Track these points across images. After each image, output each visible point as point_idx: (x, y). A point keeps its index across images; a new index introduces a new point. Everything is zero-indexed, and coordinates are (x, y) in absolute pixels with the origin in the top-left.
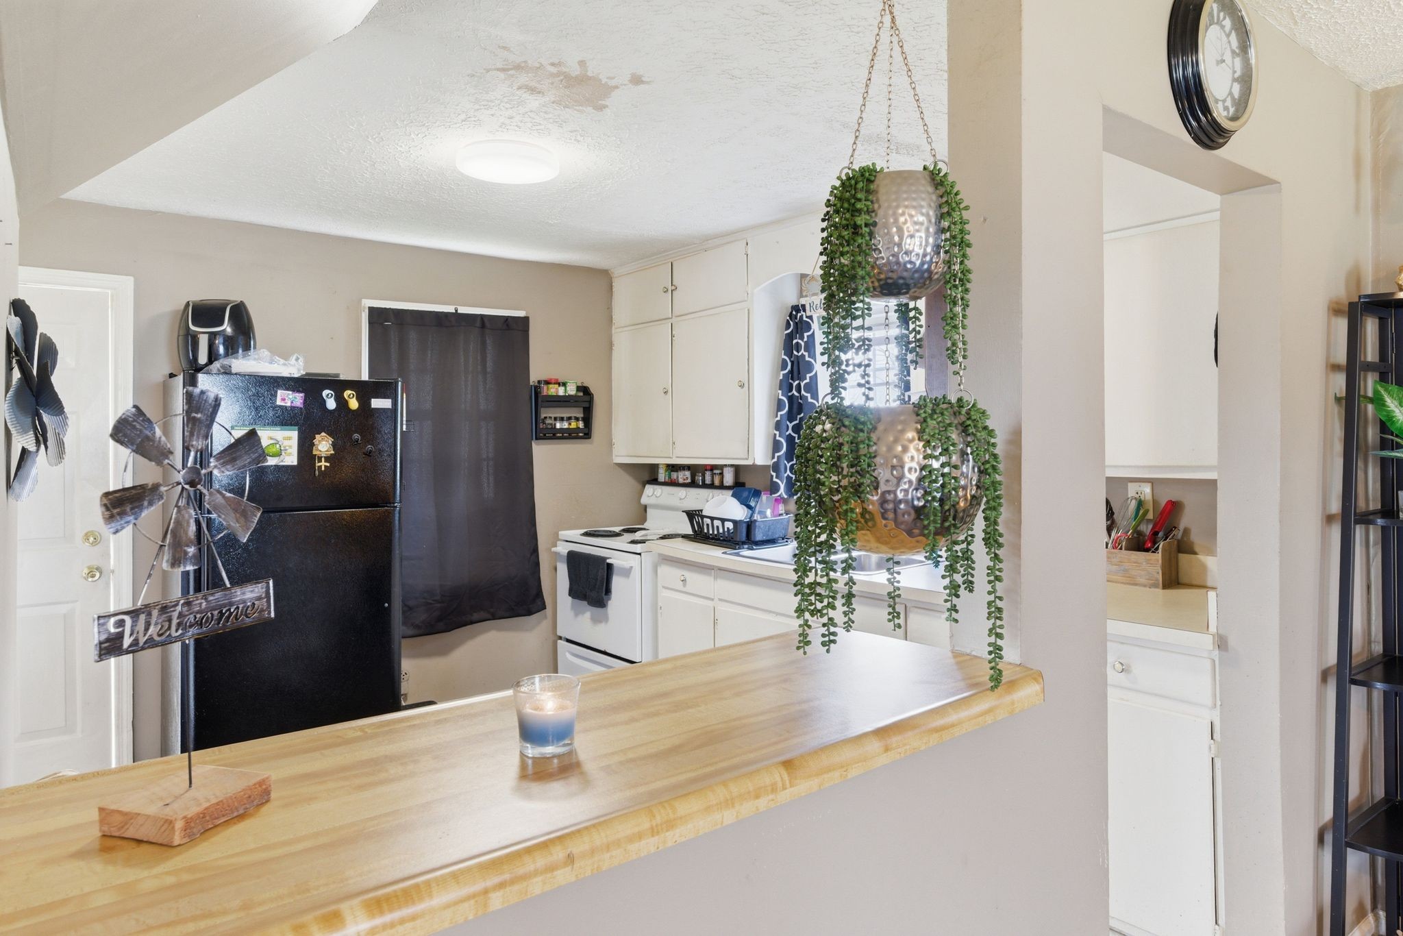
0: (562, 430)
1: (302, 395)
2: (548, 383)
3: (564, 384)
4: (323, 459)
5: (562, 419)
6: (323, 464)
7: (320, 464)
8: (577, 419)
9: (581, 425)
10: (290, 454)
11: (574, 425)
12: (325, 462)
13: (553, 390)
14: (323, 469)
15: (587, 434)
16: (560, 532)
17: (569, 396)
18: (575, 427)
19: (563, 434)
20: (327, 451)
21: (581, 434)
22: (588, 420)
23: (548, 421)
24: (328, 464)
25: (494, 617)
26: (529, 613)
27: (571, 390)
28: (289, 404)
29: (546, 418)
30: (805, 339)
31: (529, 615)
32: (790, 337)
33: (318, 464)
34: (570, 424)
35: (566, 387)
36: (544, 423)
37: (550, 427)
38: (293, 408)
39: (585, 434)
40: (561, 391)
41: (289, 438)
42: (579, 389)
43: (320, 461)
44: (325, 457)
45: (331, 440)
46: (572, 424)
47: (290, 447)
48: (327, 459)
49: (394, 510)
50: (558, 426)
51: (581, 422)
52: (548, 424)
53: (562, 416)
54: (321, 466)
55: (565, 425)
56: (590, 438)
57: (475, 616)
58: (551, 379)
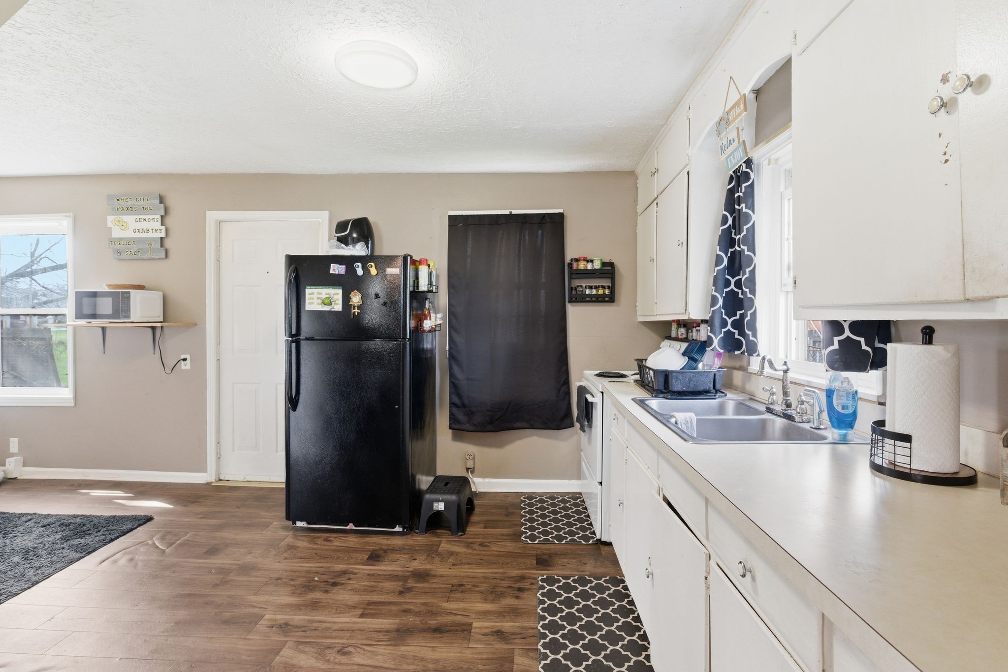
0: (591, 296)
1: (344, 266)
2: (577, 260)
3: (592, 261)
4: (356, 308)
5: (591, 288)
6: (356, 310)
7: (354, 311)
8: (603, 287)
9: (607, 292)
10: (338, 304)
11: (601, 292)
13: (582, 265)
14: (356, 314)
15: (610, 299)
16: (585, 371)
17: (596, 269)
18: (602, 293)
19: (591, 298)
20: (358, 302)
21: (606, 299)
22: (612, 289)
23: (580, 289)
24: (359, 311)
25: (532, 427)
26: (559, 428)
27: (597, 265)
28: (337, 273)
29: (578, 286)
30: (743, 190)
31: (558, 430)
32: (731, 192)
33: (353, 311)
34: (598, 291)
35: (593, 263)
36: (576, 290)
37: (580, 293)
38: (339, 275)
40: (589, 266)
41: (337, 294)
42: (604, 264)
43: (354, 309)
44: (357, 306)
45: (360, 295)
47: (338, 299)
48: (359, 307)
50: (588, 292)
51: (607, 290)
52: (579, 291)
53: (591, 285)
54: (355, 312)
55: (594, 292)
56: (613, 302)
57: (518, 425)
58: (581, 257)
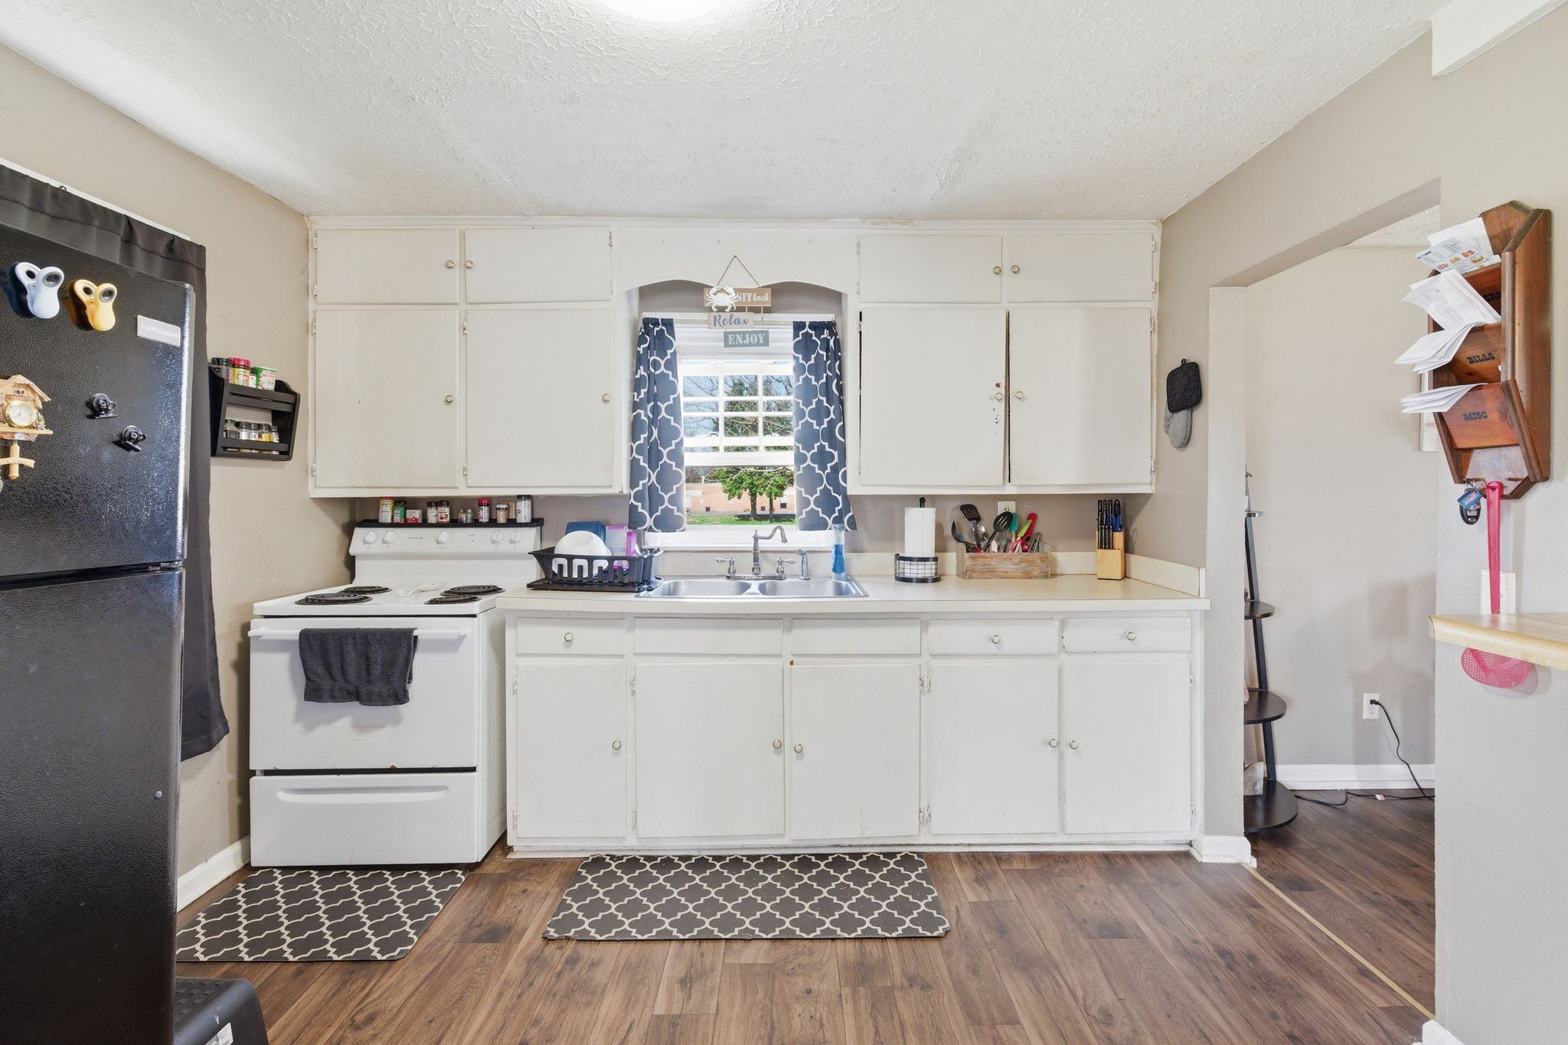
0: (249, 444)
2: (233, 363)
3: (255, 371)
5: (248, 426)
6: (16, 460)
8: (270, 429)
9: (276, 438)
11: (265, 438)
12: (22, 455)
13: (241, 378)
14: (16, 474)
15: (284, 452)
17: (264, 391)
18: (267, 440)
19: (251, 450)
20: (28, 425)
21: (275, 453)
22: (286, 432)
23: (231, 427)
24: (30, 463)
27: (267, 383)
29: (228, 421)
32: (646, 352)
34: (260, 436)
35: (258, 377)
36: (224, 427)
37: (233, 436)
39: (281, 453)
40: (253, 382)
42: (281, 386)
44: (21, 443)
45: (41, 396)
46: (263, 435)
48: (27, 448)
49: (171, 577)
50: (244, 435)
51: (276, 434)
52: (231, 431)
53: (248, 420)
54: (10, 466)
55: (254, 436)
56: (289, 459)
58: (235, 359)
